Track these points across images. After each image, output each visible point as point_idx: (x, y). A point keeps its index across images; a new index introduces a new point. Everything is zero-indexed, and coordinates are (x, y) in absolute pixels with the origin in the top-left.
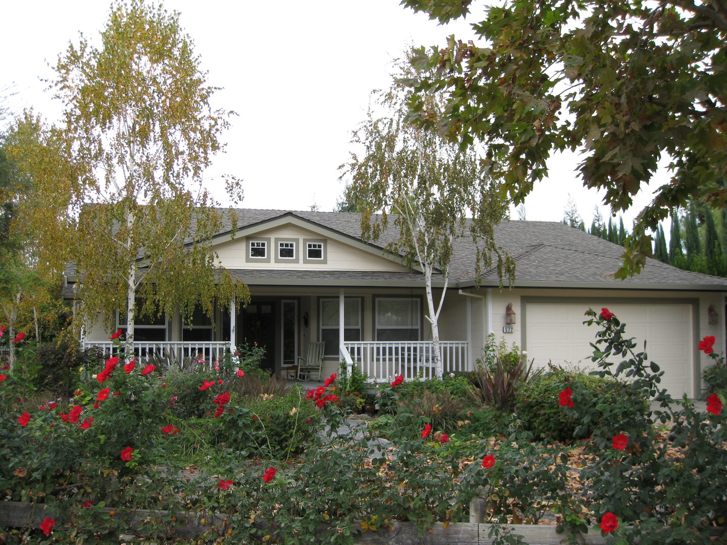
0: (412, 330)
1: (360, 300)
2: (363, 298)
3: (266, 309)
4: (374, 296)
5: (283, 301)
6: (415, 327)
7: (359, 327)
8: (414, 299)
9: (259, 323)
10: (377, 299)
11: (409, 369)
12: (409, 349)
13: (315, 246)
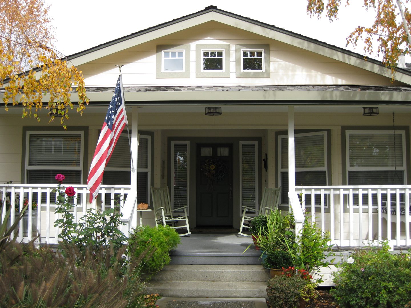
0: (396, 171)
1: (325, 133)
2: (329, 131)
3: (224, 152)
4: (344, 128)
5: (241, 143)
6: (399, 168)
7: (325, 169)
8: (397, 132)
9: (213, 167)
10: (348, 133)
11: (394, 225)
12: (393, 196)
13: (252, 54)
